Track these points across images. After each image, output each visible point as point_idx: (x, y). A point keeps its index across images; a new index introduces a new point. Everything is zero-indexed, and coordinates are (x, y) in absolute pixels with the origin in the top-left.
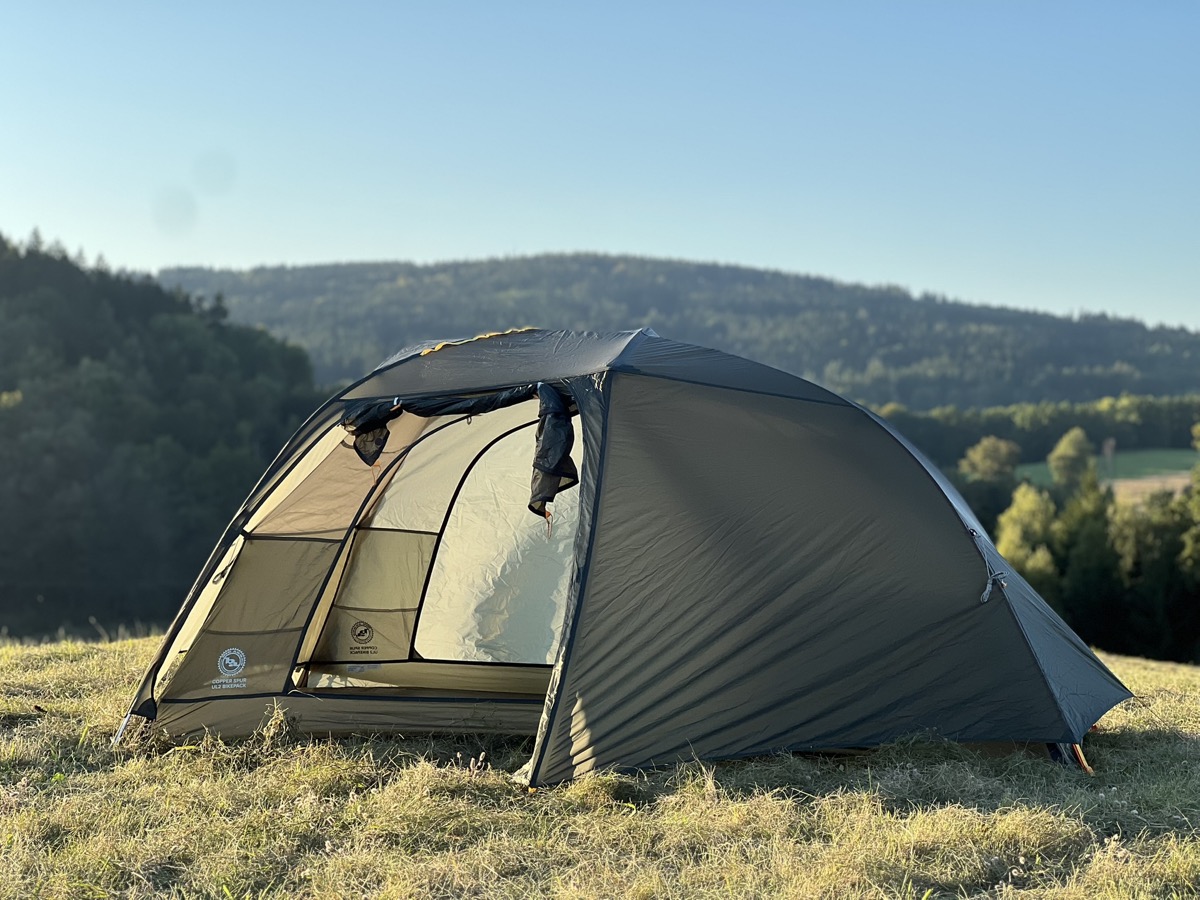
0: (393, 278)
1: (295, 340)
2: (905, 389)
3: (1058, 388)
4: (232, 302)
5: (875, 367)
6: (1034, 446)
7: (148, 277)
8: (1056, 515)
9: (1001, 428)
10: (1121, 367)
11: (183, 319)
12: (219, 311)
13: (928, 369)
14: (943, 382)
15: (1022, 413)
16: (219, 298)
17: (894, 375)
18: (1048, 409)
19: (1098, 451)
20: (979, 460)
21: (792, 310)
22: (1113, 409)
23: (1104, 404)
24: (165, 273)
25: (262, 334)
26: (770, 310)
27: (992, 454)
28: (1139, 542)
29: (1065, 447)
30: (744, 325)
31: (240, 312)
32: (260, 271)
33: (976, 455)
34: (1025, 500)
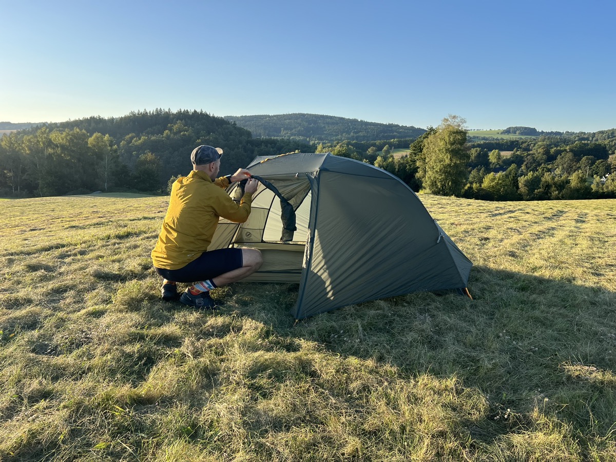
0: (266, 118)
1: (249, 130)
2: (357, 138)
3: (384, 137)
4: (237, 123)
5: (352, 134)
6: (380, 148)
7: (222, 118)
8: (384, 161)
9: (374, 145)
10: (395, 133)
11: (228, 126)
12: (235, 124)
13: (361, 134)
14: (364, 136)
15: (378, 142)
16: (235, 122)
17: (355, 135)
18: (382, 141)
19: (391, 149)
20: (370, 151)
21: (337, 124)
22: (394, 141)
23: (392, 140)
24: (225, 117)
25: (243, 128)
26: (333, 124)
27: (372, 150)
28: (399, 166)
29: (385, 148)
30: (329, 126)
31: (238, 124)
32: (242, 117)
33: (369, 150)
34: (379, 159)
